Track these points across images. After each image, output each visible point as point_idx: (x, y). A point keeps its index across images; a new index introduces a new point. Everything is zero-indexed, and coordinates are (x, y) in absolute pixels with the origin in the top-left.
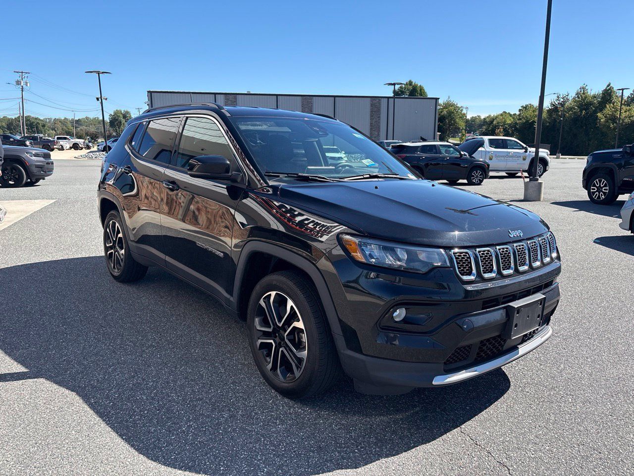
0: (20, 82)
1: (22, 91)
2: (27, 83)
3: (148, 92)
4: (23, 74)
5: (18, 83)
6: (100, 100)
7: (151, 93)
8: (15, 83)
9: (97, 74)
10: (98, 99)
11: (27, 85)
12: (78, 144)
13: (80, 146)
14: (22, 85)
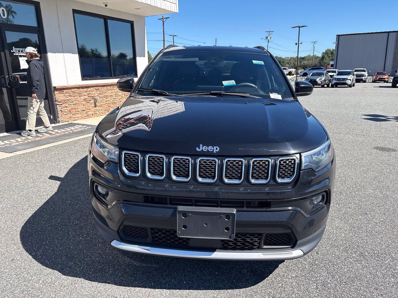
0: (268, 37)
1: (268, 42)
2: (271, 37)
3: (337, 35)
4: (270, 32)
5: (267, 38)
6: (298, 44)
7: (338, 36)
8: (265, 38)
9: (299, 28)
10: (296, 44)
11: (271, 39)
12: (291, 72)
13: (293, 73)
14: (269, 39)
